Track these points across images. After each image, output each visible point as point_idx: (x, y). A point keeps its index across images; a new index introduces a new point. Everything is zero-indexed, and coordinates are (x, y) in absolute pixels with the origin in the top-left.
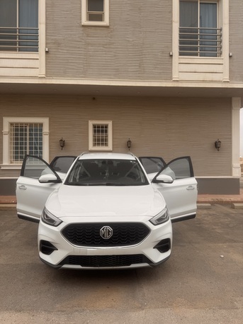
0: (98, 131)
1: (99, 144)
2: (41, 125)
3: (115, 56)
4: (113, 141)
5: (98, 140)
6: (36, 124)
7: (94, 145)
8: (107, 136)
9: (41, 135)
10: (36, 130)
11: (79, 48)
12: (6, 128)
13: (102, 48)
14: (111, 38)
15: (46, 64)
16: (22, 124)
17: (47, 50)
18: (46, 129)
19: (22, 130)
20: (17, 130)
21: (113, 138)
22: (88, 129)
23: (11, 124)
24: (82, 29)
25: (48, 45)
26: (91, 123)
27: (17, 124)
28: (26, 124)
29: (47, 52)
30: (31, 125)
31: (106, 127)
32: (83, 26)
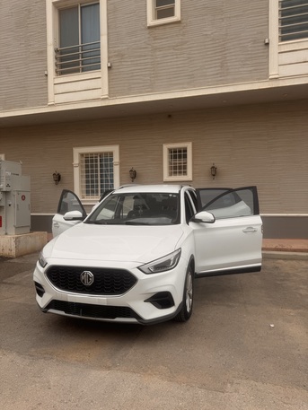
0: (175, 157)
1: (175, 173)
2: (111, 154)
3: (189, 58)
4: (193, 169)
5: (175, 168)
6: (106, 154)
7: (171, 174)
8: (186, 163)
9: (112, 165)
10: (106, 160)
11: (145, 56)
12: (76, 161)
13: (172, 51)
14: (183, 35)
15: (109, 82)
16: (92, 154)
17: (109, 65)
18: (116, 159)
19: (92, 161)
20: (87, 161)
21: (193, 165)
22: (162, 155)
23: (82, 155)
24: (148, 31)
25: (111, 59)
26: (166, 148)
27: (87, 154)
28: (96, 154)
29: (109, 68)
30: (101, 154)
31: (185, 151)
32: (149, 28)
